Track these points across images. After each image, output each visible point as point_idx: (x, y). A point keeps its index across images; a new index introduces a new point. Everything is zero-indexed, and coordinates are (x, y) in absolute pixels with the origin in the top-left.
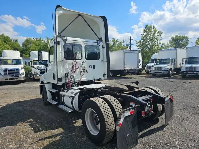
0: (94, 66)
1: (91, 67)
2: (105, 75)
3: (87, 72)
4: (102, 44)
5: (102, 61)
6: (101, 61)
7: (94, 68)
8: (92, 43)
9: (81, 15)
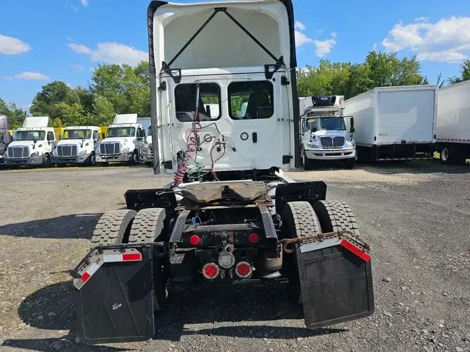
0: (255, 135)
2: (292, 157)
3: (234, 149)
4: (281, 74)
5: (282, 120)
6: (279, 120)
7: (255, 139)
8: (246, 76)
9: (224, 9)
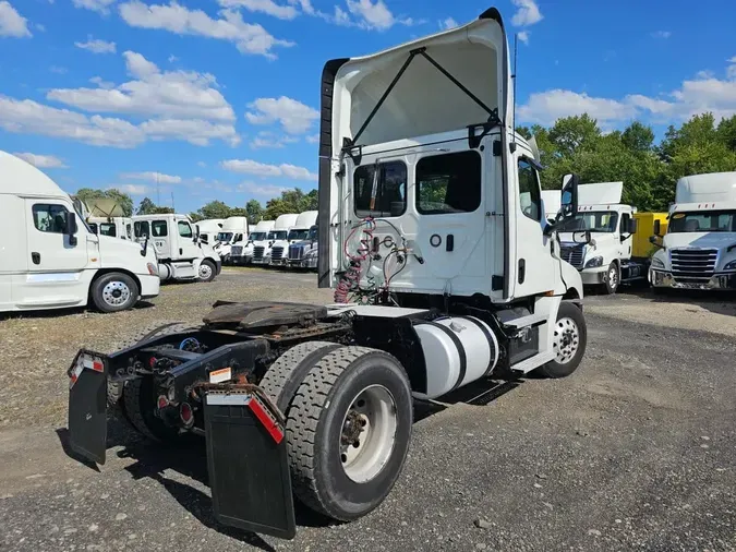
0: (450, 239)
1: (436, 241)
3: (421, 260)
4: (494, 138)
5: (494, 214)
6: (488, 214)
7: (450, 247)
8: (442, 146)
9: (421, 51)
